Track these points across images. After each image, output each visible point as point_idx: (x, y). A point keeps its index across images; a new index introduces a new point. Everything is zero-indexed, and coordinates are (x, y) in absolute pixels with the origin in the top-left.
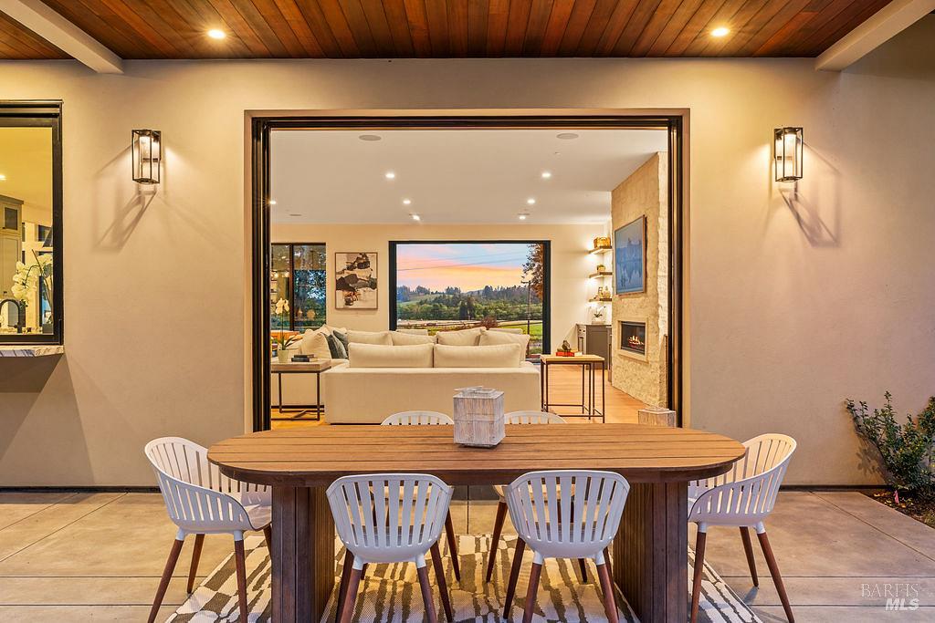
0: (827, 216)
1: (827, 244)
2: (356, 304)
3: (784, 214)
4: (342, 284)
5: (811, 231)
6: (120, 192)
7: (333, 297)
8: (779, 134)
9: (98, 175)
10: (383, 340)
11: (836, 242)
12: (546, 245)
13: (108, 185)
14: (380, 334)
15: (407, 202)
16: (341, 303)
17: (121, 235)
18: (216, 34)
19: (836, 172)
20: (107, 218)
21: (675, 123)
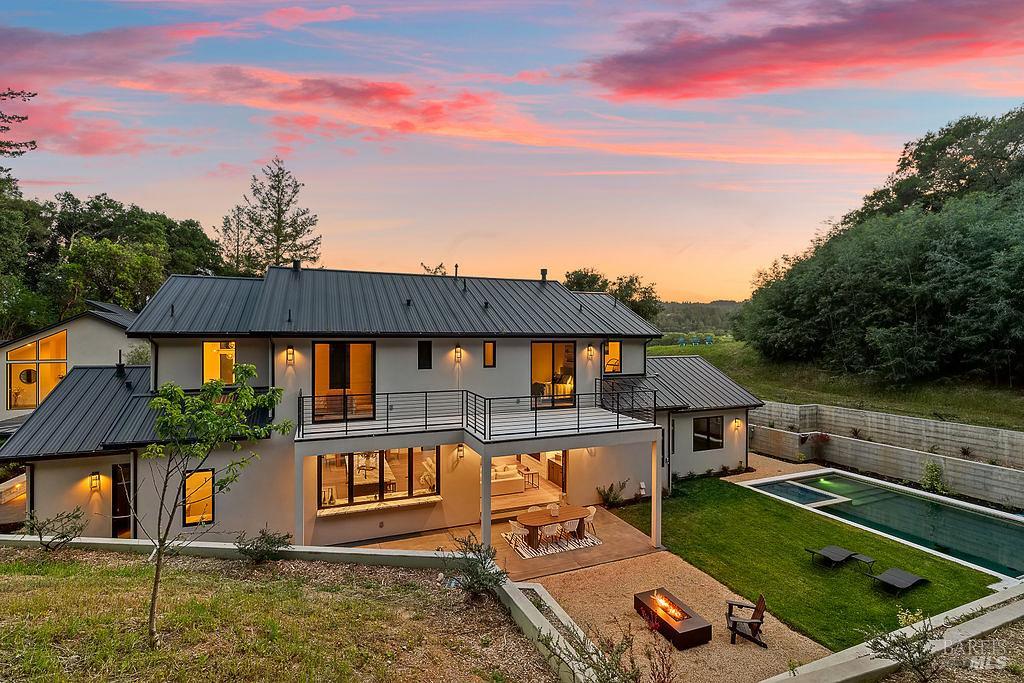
6: (454, 458)
13: (450, 457)
17: (453, 468)
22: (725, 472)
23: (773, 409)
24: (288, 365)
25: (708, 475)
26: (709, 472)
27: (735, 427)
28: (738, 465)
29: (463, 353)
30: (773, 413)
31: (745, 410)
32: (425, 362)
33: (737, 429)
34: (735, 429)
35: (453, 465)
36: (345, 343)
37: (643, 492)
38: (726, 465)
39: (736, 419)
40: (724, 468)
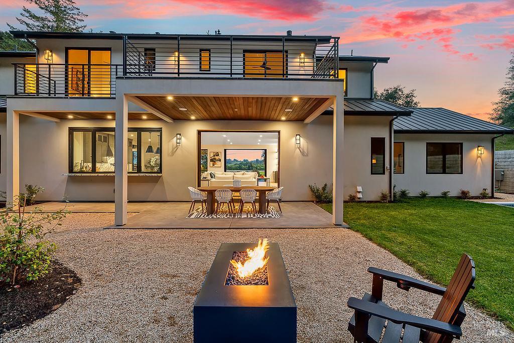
0: (306, 151)
1: (305, 156)
2: (215, 166)
3: (298, 150)
4: (212, 160)
5: (303, 153)
6: (173, 145)
7: (210, 164)
8: (297, 135)
9: (169, 141)
10: (223, 174)
11: (307, 155)
12: (266, 150)
13: (171, 144)
14: (222, 173)
15: (229, 140)
16: (211, 165)
17: (173, 153)
18: (193, 118)
19: (307, 143)
20: (171, 150)
21: (279, 132)
25: (444, 197)
26: (445, 194)
27: (477, 155)
31: (490, 138)
33: (479, 157)
34: (478, 157)
35: (173, 150)
36: (90, 49)
37: (360, 195)
38: (465, 190)
39: (479, 147)
40: (463, 193)
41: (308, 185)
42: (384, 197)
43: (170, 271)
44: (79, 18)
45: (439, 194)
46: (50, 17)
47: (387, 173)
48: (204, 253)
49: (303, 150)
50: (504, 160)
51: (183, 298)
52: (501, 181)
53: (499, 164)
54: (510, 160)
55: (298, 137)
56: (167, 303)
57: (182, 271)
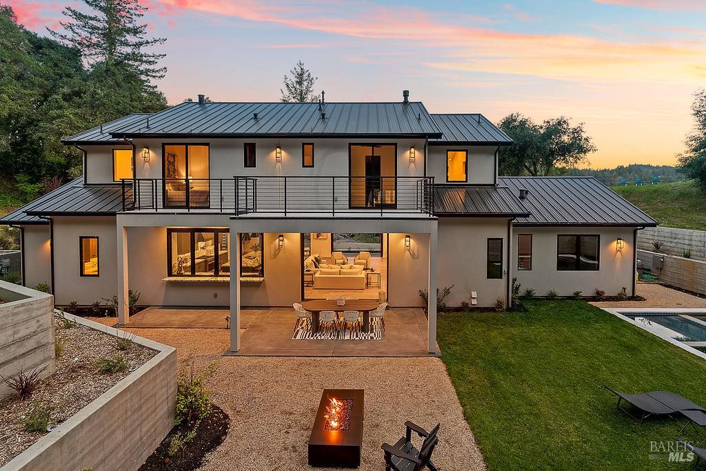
0: (416, 253)
1: (416, 258)
2: (320, 237)
3: (407, 252)
5: (413, 255)
6: (275, 247)
8: (406, 237)
9: (271, 243)
11: (418, 258)
13: (273, 246)
16: (315, 237)
17: (275, 255)
19: (418, 244)
20: (273, 252)
22: (599, 296)
23: (694, 238)
24: (145, 161)
25: (576, 297)
26: (577, 294)
27: (617, 249)
28: (620, 290)
29: (284, 154)
30: (694, 243)
31: (632, 229)
32: (250, 161)
33: (619, 251)
34: (617, 251)
35: (275, 253)
36: (187, 145)
37: (474, 302)
38: (601, 289)
39: (618, 239)
40: (598, 293)
41: (418, 291)
42: (499, 304)
43: (288, 409)
44: (137, 12)
45: (570, 293)
46: (101, 15)
47: (504, 277)
48: (310, 389)
49: (413, 252)
50: (671, 240)
51: (299, 433)
52: (661, 269)
53: (665, 244)
54: (676, 241)
55: (408, 239)
56: (290, 436)
57: (295, 408)
